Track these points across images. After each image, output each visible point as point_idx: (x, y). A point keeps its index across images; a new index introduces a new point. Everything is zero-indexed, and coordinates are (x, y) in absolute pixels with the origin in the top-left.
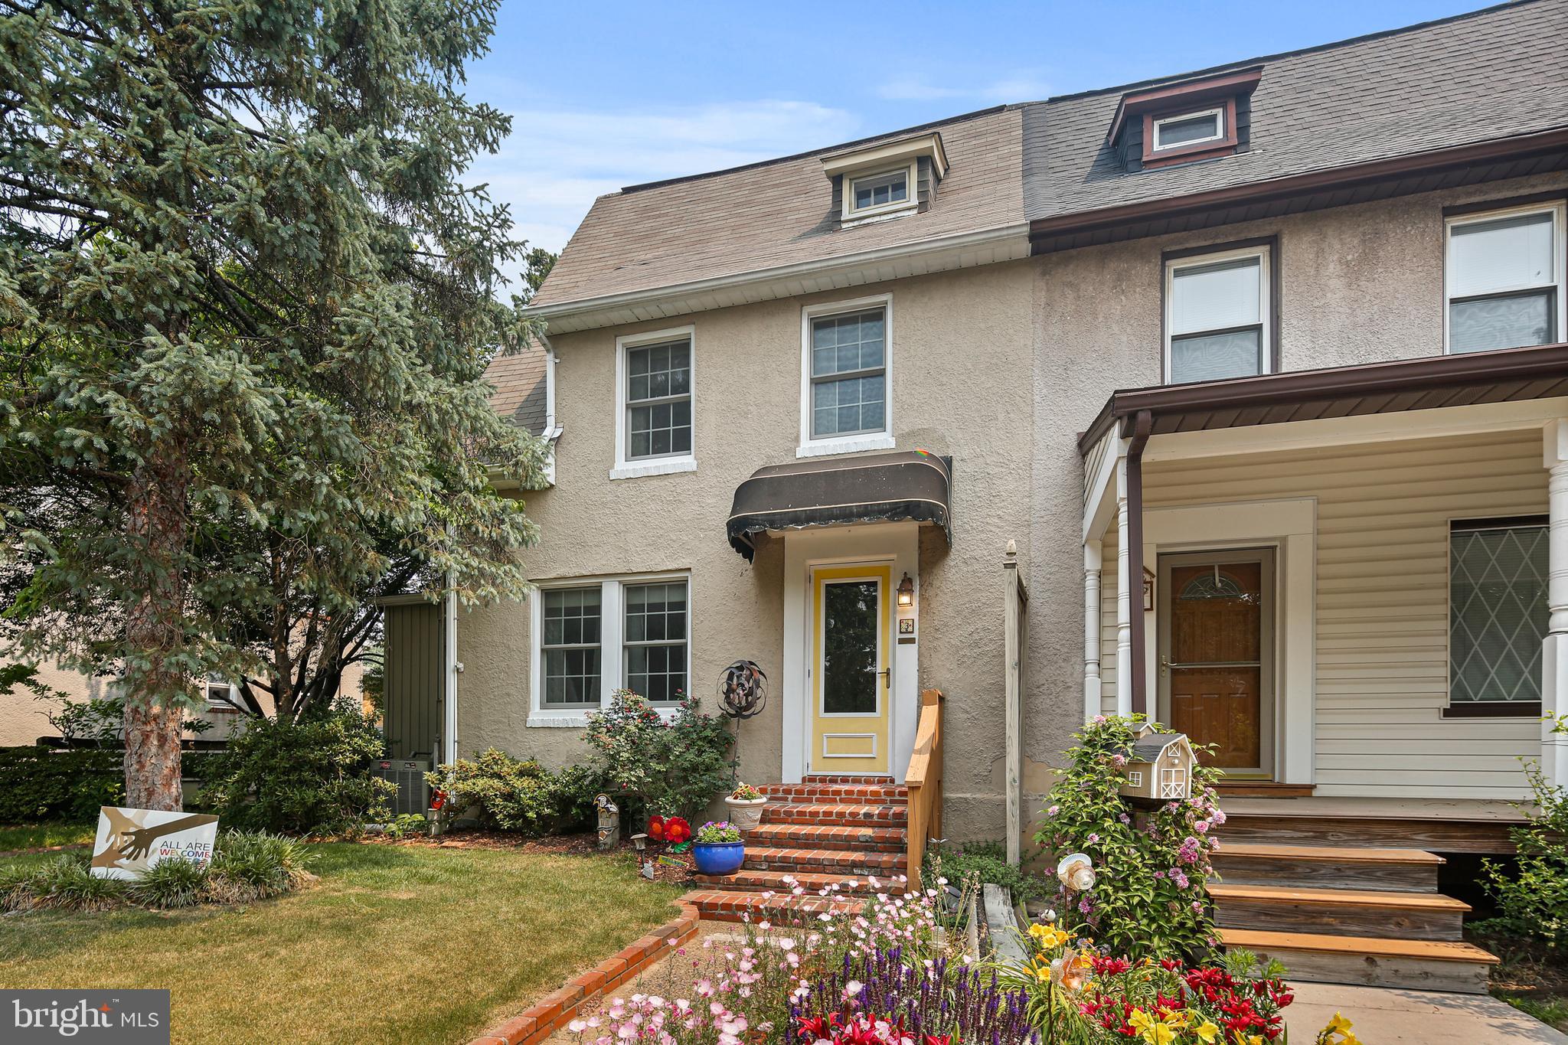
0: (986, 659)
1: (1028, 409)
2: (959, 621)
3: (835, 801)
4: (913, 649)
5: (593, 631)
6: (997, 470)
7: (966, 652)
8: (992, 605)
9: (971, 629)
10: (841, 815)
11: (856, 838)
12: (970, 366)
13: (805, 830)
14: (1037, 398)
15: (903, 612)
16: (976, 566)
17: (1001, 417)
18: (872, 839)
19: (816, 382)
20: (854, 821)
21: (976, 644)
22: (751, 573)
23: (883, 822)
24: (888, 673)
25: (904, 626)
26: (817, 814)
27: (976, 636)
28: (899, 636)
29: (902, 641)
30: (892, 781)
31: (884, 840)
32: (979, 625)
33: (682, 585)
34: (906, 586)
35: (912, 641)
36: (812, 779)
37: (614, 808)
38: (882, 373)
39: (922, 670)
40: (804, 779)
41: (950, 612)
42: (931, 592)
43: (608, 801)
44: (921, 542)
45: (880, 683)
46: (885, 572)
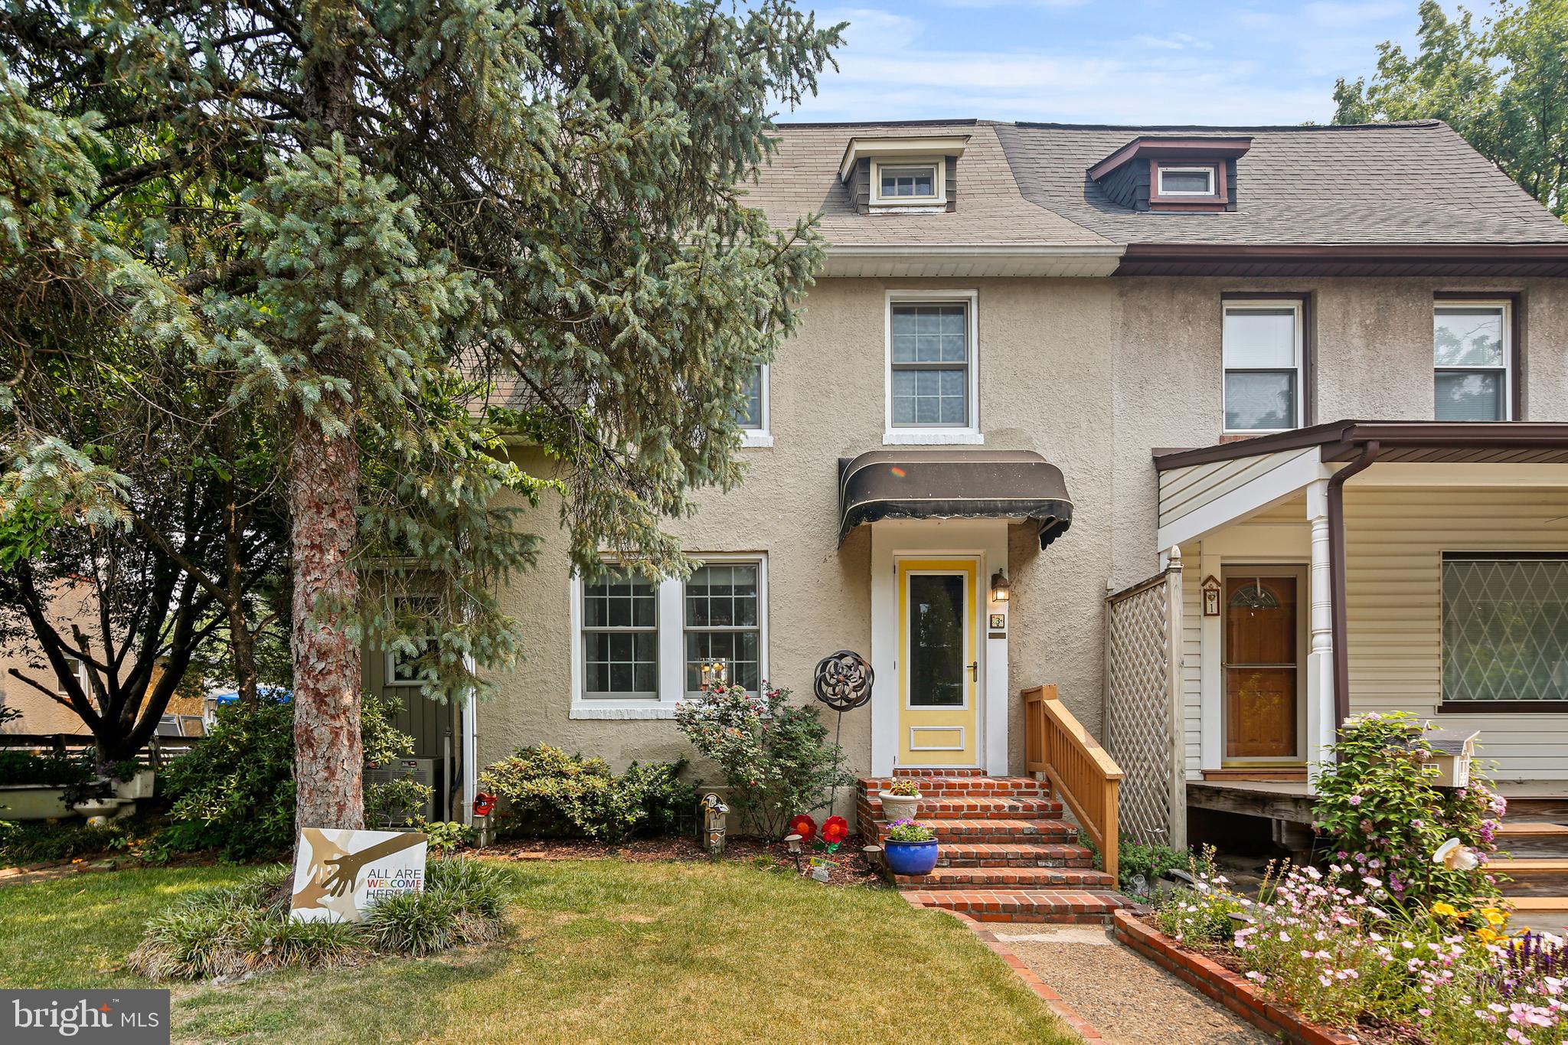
0: (1072, 655)
1: (1108, 421)
2: (1047, 618)
3: (962, 794)
4: (1003, 644)
5: (649, 612)
6: (1081, 475)
7: (1054, 648)
8: (1077, 604)
9: (1059, 626)
10: (986, 808)
11: (1021, 831)
12: (1054, 372)
13: (962, 824)
14: (1116, 412)
15: (994, 608)
16: (1063, 567)
17: (1084, 426)
18: (1038, 832)
19: (896, 369)
20: (999, 814)
21: (1064, 641)
22: (836, 560)
23: (1043, 813)
24: (975, 668)
25: (995, 621)
26: (961, 807)
27: (1063, 634)
28: (989, 631)
29: (993, 636)
30: (985, 773)
31: (1047, 831)
32: (1066, 623)
33: (753, 569)
34: (997, 581)
35: (1002, 636)
36: (904, 773)
37: (724, 808)
38: (964, 369)
39: (1013, 665)
40: (895, 773)
41: (1038, 608)
42: (1020, 589)
43: (718, 801)
44: (1010, 540)
45: (967, 675)
46: (971, 566)
